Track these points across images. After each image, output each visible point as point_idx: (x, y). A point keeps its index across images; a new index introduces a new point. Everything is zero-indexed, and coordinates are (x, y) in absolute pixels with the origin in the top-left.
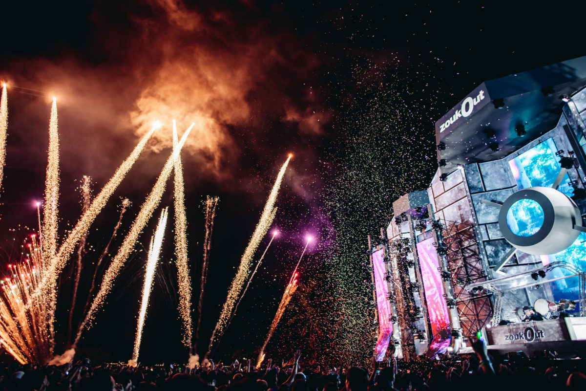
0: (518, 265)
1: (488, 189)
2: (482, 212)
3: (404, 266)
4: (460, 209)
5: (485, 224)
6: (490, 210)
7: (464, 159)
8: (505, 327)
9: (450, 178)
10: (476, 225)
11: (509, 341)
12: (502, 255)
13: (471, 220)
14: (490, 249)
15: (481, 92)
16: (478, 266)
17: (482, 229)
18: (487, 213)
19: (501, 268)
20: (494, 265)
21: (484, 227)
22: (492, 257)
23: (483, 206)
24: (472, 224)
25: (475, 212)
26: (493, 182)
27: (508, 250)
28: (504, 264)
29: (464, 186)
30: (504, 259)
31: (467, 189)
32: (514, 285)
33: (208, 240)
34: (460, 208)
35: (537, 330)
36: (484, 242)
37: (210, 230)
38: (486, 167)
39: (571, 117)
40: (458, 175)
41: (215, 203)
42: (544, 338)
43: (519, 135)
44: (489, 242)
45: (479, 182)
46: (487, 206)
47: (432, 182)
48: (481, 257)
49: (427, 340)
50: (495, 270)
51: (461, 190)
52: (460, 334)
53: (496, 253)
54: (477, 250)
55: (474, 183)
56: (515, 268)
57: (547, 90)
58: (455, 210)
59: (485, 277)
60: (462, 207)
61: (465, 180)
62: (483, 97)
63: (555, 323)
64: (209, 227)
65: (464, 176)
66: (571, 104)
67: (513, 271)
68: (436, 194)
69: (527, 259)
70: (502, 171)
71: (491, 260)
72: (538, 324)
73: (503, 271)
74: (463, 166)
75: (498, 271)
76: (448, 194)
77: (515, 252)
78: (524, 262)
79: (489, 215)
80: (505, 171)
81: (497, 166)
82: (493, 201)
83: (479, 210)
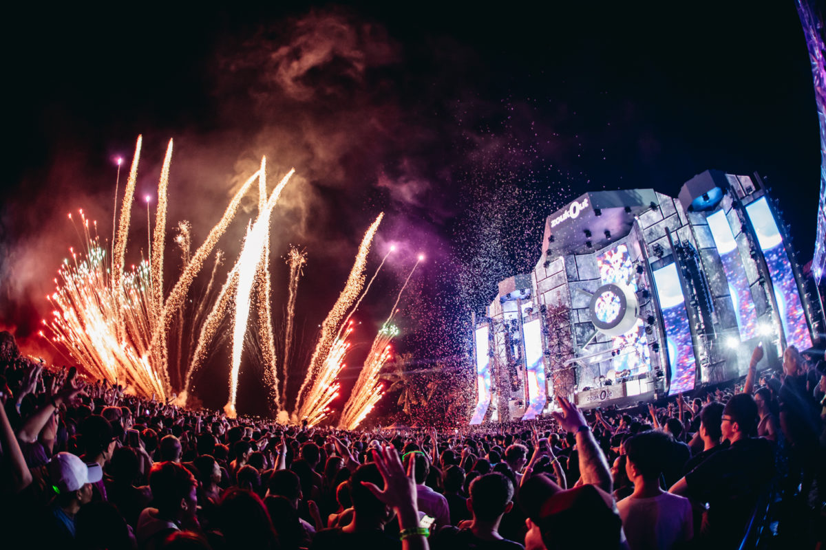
0: (596, 343)
1: (581, 279)
2: (576, 299)
3: (510, 343)
4: (559, 295)
5: (577, 309)
6: (582, 297)
7: (564, 251)
8: (588, 392)
9: (552, 265)
10: (570, 309)
11: (589, 402)
12: (587, 335)
13: (567, 305)
14: (579, 330)
15: (586, 200)
16: (570, 344)
17: (574, 314)
18: (579, 300)
19: (586, 345)
20: (581, 343)
21: (576, 311)
22: (580, 337)
23: (577, 293)
24: (568, 308)
25: (570, 298)
26: (585, 274)
27: (592, 332)
28: (589, 343)
29: (563, 274)
30: (588, 340)
31: (566, 278)
32: (593, 360)
33: (292, 302)
34: (558, 293)
35: (608, 392)
36: (575, 324)
37: (293, 291)
38: (581, 259)
39: (639, 230)
40: (559, 263)
41: (298, 265)
42: (612, 397)
43: (607, 238)
44: (578, 325)
45: (575, 272)
46: (580, 294)
47: (536, 267)
48: (572, 337)
49: (525, 406)
50: (582, 348)
51: (561, 278)
52: (553, 399)
53: (583, 333)
54: (569, 331)
55: (571, 273)
56: (594, 345)
57: (628, 210)
58: (555, 295)
59: (573, 353)
60: (561, 293)
61: (564, 269)
62: (587, 205)
63: (620, 386)
64: (293, 290)
65: (564, 265)
66: (639, 222)
67: (593, 348)
68: (540, 278)
69: (603, 338)
70: (592, 264)
71: (579, 339)
72: (610, 387)
73: (586, 348)
74: (564, 256)
75: (584, 349)
76: (549, 280)
77: (596, 335)
78: (600, 341)
79: (580, 302)
80: (594, 265)
81: (588, 260)
82: (584, 290)
83: (574, 297)
